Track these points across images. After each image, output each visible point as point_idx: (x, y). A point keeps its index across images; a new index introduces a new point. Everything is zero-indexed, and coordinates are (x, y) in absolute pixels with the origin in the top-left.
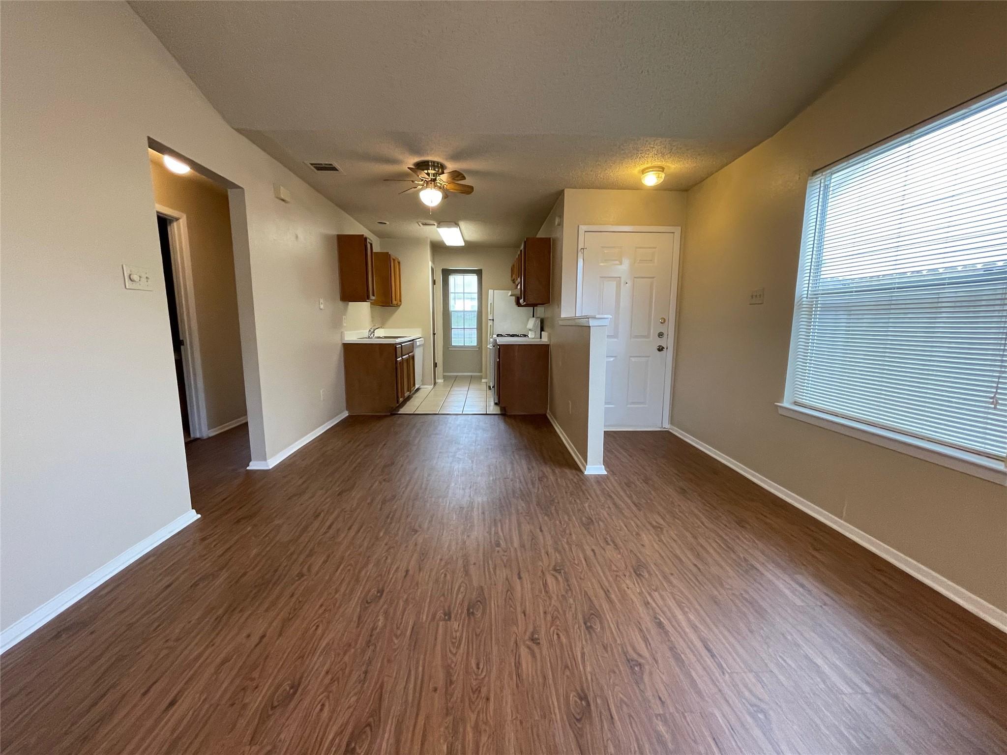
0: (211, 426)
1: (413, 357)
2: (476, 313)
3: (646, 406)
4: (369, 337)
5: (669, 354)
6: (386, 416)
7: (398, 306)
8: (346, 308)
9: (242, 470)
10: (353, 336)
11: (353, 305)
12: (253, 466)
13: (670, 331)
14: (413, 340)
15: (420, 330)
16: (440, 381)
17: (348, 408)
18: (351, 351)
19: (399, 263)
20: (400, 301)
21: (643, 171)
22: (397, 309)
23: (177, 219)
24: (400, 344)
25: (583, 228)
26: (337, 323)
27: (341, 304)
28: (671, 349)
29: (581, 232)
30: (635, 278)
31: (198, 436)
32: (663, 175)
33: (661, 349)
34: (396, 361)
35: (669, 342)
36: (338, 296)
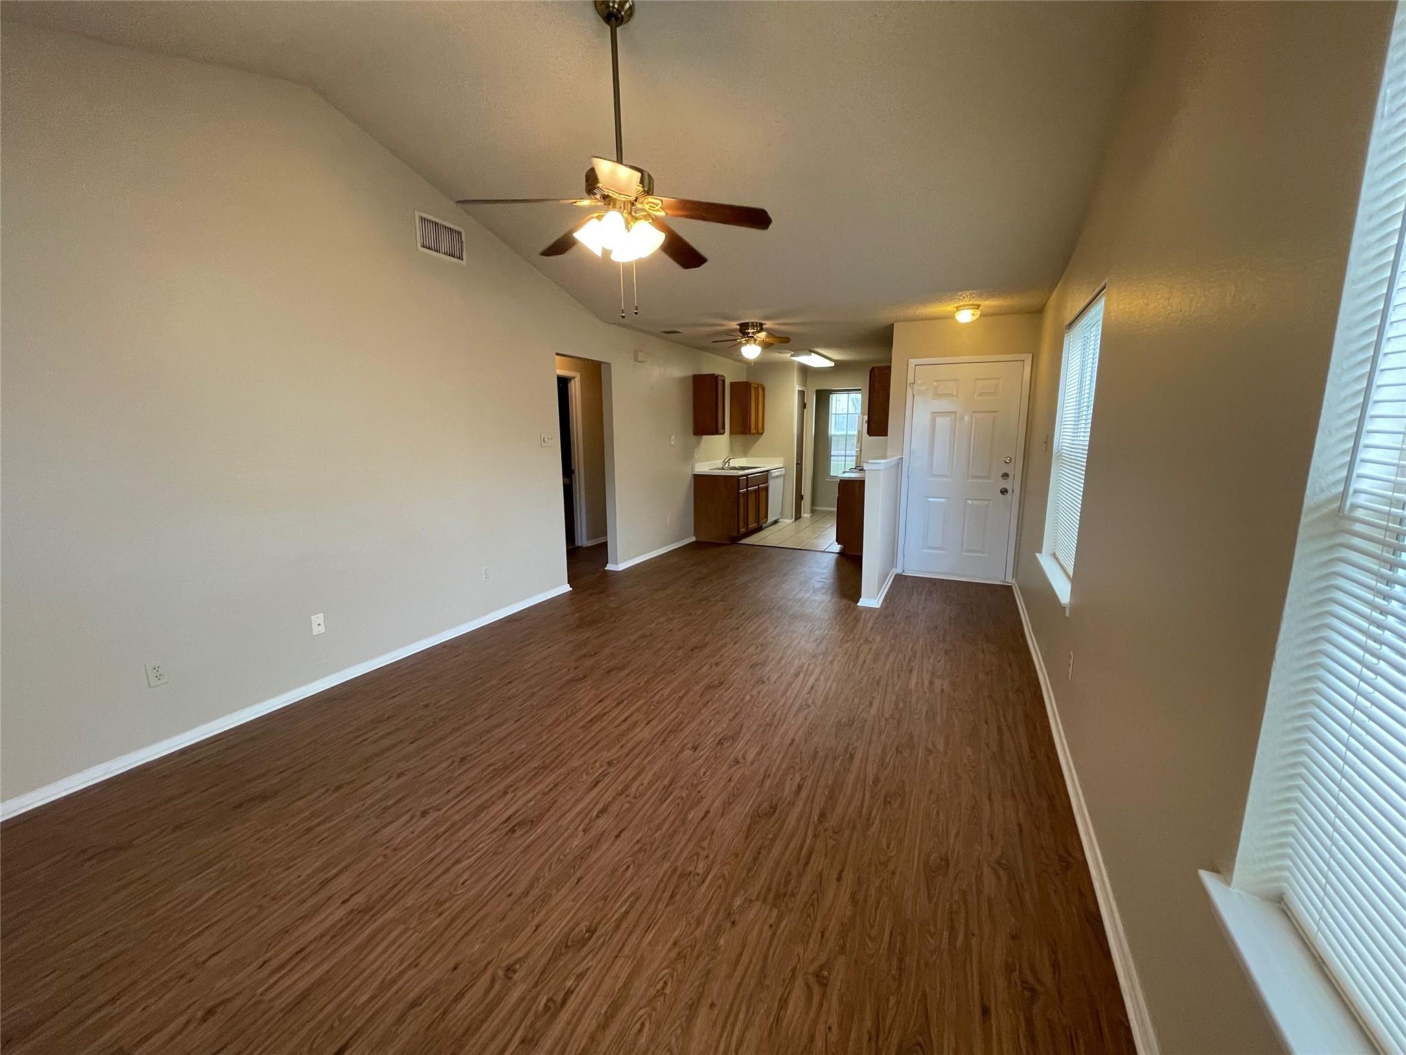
0: (589, 539)
1: (767, 489)
2: (856, 438)
3: (985, 555)
4: (723, 469)
5: (1014, 498)
6: (724, 545)
7: (760, 433)
8: (699, 442)
9: (602, 570)
10: (704, 467)
11: (706, 439)
12: (609, 567)
13: (1016, 470)
14: (768, 471)
15: (782, 459)
16: (806, 515)
17: (696, 534)
18: (702, 482)
19: (763, 389)
20: (763, 428)
21: (958, 309)
22: (760, 438)
23: (574, 378)
24: (746, 475)
25: (913, 362)
26: (688, 455)
27: (694, 438)
28: (1017, 492)
29: (911, 366)
30: (974, 412)
31: (580, 545)
32: (978, 313)
33: (1004, 491)
34: (739, 493)
35: (1014, 484)
36: (692, 432)
